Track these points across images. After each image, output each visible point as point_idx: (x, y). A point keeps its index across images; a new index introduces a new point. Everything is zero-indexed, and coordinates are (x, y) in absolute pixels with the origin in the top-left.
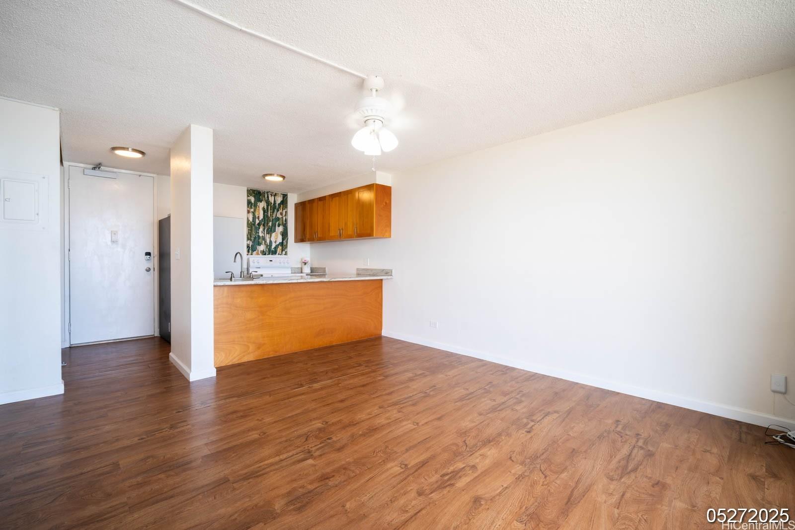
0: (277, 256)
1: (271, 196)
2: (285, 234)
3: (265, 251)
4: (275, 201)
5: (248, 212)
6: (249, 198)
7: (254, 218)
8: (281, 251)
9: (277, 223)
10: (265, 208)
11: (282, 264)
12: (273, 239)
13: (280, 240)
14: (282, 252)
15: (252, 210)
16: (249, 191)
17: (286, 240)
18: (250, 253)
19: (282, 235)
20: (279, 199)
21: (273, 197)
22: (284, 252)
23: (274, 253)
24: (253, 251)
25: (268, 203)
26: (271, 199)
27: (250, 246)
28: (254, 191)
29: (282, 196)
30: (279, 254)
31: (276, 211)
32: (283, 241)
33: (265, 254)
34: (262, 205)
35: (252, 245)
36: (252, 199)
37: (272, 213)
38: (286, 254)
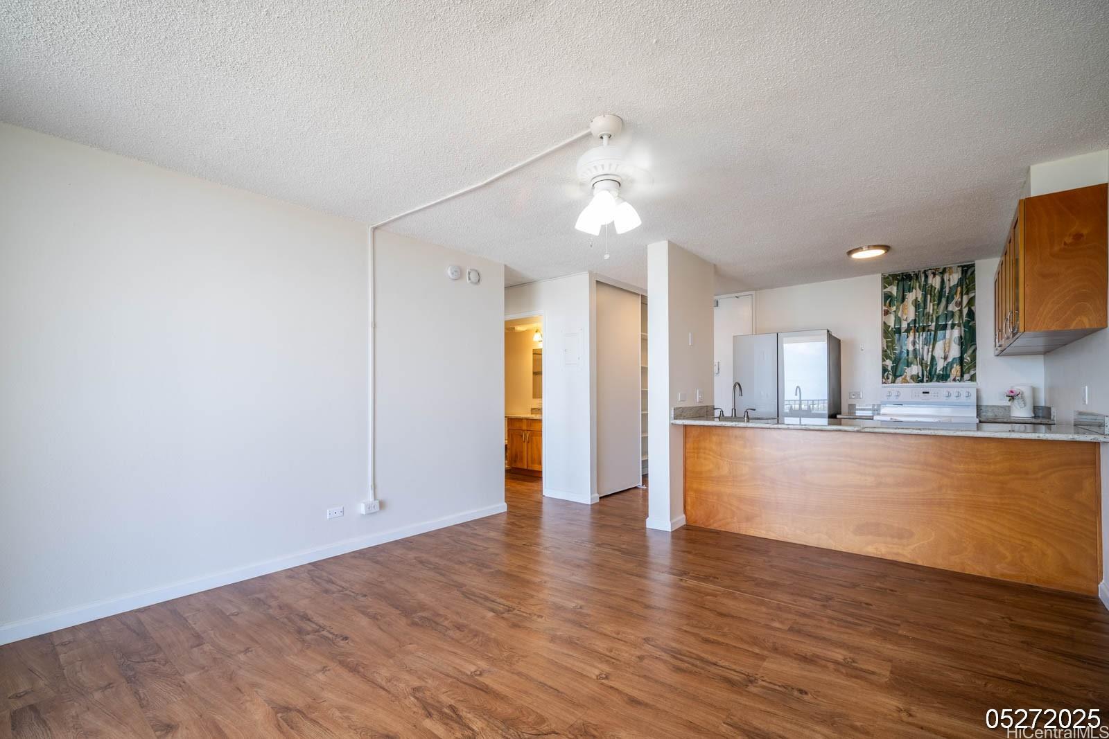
0: (950, 383)
1: (934, 275)
2: (968, 340)
3: (920, 375)
4: (943, 282)
5: (886, 313)
6: (886, 290)
7: (898, 320)
8: (959, 374)
9: (950, 322)
10: (919, 300)
11: (953, 398)
12: (939, 352)
13: (955, 352)
14: (962, 376)
15: (894, 308)
16: (888, 278)
17: (970, 352)
18: (890, 380)
19: (961, 344)
20: (955, 278)
21: (938, 278)
22: (967, 376)
23: (944, 377)
24: (896, 376)
25: (927, 290)
26: (935, 282)
27: (889, 368)
28: (895, 277)
29: (960, 269)
30: (954, 380)
31: (944, 301)
32: (962, 352)
33: (922, 381)
34: (914, 295)
35: (892, 367)
36: (894, 290)
37: (936, 307)
38: (973, 378)
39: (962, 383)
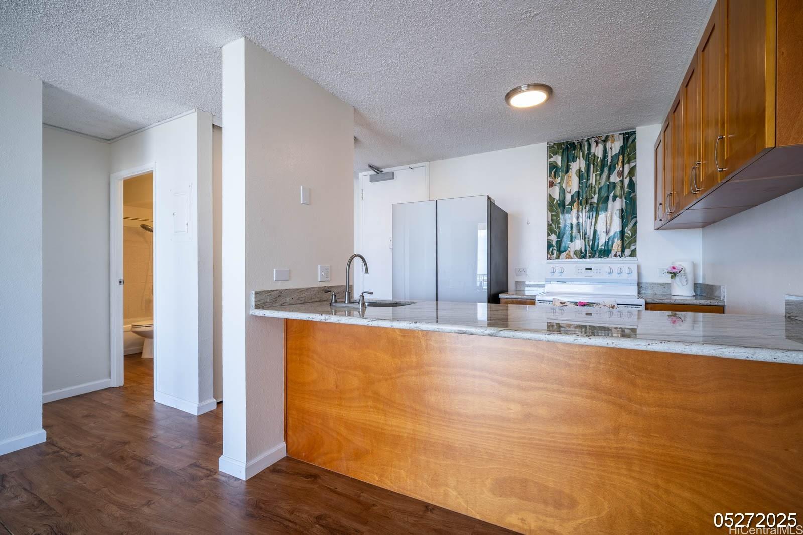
0: (612, 259)
1: (597, 143)
2: (629, 214)
3: (583, 251)
4: (605, 151)
5: (551, 184)
6: (551, 160)
7: (563, 192)
8: (620, 249)
9: (612, 195)
10: (583, 170)
11: (615, 276)
12: (601, 227)
13: (616, 227)
14: (623, 251)
15: (559, 180)
16: (553, 147)
17: (631, 225)
18: (554, 256)
19: (622, 217)
20: (616, 146)
21: (601, 146)
22: (628, 252)
23: (606, 253)
24: (560, 251)
25: (590, 159)
26: (598, 151)
27: (554, 243)
28: (559, 145)
29: (622, 137)
30: (616, 256)
31: (606, 170)
32: (624, 226)
33: (584, 257)
34: (578, 165)
35: (557, 242)
36: (558, 160)
37: (598, 178)
38: (633, 254)
39: (623, 259)
